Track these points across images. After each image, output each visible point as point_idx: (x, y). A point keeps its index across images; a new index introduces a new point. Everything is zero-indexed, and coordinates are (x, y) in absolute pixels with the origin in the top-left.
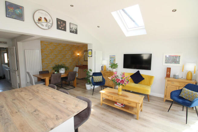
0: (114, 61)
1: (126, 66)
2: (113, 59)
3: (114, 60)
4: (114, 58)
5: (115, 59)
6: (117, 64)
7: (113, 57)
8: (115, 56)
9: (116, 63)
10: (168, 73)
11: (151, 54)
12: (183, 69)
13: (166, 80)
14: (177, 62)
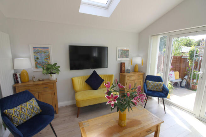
0: (46, 59)
1: (74, 65)
2: (43, 54)
3: (48, 57)
4: (45, 52)
5: (49, 55)
6: (56, 64)
7: (41, 51)
8: (47, 48)
9: (52, 63)
10: (123, 69)
11: (107, 47)
12: (132, 62)
13: (126, 76)
14: (127, 57)
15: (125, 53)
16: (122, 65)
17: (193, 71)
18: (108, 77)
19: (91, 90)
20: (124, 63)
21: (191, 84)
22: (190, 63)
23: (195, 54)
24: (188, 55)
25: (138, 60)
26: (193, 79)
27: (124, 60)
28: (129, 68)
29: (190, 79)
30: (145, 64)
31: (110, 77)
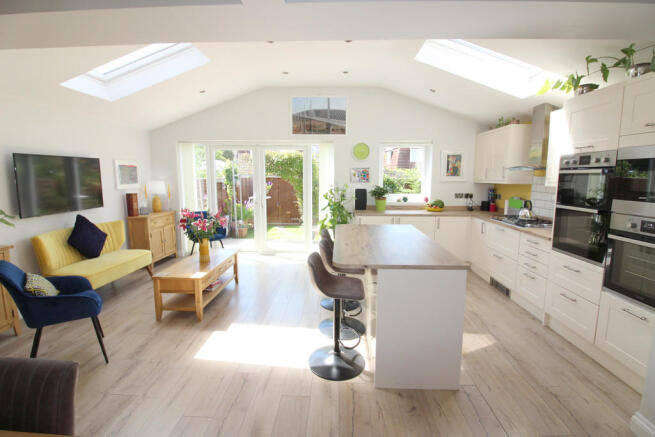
10: (135, 207)
11: (98, 160)
12: (146, 192)
13: (149, 220)
14: (134, 179)
15: (130, 173)
16: (130, 199)
17: (236, 204)
18: (111, 228)
19: (83, 259)
20: (136, 195)
21: (237, 229)
22: (228, 191)
23: (234, 175)
24: (224, 177)
25: (160, 188)
26: (238, 219)
27: (131, 188)
28: (145, 205)
29: (233, 220)
30: (174, 193)
31: (115, 225)
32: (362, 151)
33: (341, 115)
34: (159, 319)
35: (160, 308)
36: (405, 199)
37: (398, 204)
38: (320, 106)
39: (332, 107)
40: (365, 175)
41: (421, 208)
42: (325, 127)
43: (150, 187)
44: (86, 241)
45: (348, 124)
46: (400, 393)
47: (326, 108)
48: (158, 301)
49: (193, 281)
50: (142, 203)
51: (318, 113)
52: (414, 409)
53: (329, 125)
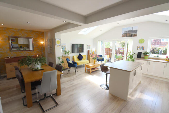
5: (65, 48)
8: (65, 45)
9: (67, 50)
11: (83, 45)
14: (90, 48)
15: (89, 47)
16: (88, 51)
25: (94, 50)
27: (89, 49)
30: (96, 51)
31: (85, 56)
32: (142, 41)
33: (136, 31)
34: (85, 71)
35: (86, 70)
36: (158, 56)
37: (155, 58)
38: (130, 29)
39: (133, 29)
40: (143, 48)
41: (164, 60)
42: (131, 35)
43: (92, 50)
44: (80, 58)
45: (138, 34)
46: (112, 95)
47: (131, 30)
48: (85, 68)
49: (90, 66)
50: (90, 52)
51: (129, 31)
52: (112, 98)
53: (132, 34)
